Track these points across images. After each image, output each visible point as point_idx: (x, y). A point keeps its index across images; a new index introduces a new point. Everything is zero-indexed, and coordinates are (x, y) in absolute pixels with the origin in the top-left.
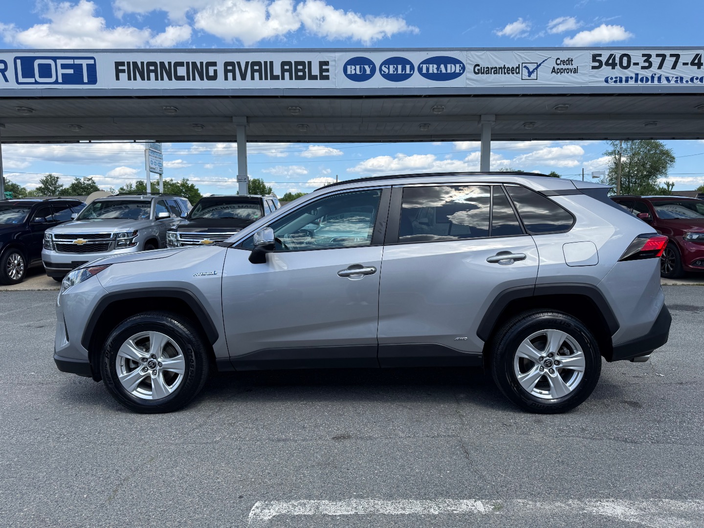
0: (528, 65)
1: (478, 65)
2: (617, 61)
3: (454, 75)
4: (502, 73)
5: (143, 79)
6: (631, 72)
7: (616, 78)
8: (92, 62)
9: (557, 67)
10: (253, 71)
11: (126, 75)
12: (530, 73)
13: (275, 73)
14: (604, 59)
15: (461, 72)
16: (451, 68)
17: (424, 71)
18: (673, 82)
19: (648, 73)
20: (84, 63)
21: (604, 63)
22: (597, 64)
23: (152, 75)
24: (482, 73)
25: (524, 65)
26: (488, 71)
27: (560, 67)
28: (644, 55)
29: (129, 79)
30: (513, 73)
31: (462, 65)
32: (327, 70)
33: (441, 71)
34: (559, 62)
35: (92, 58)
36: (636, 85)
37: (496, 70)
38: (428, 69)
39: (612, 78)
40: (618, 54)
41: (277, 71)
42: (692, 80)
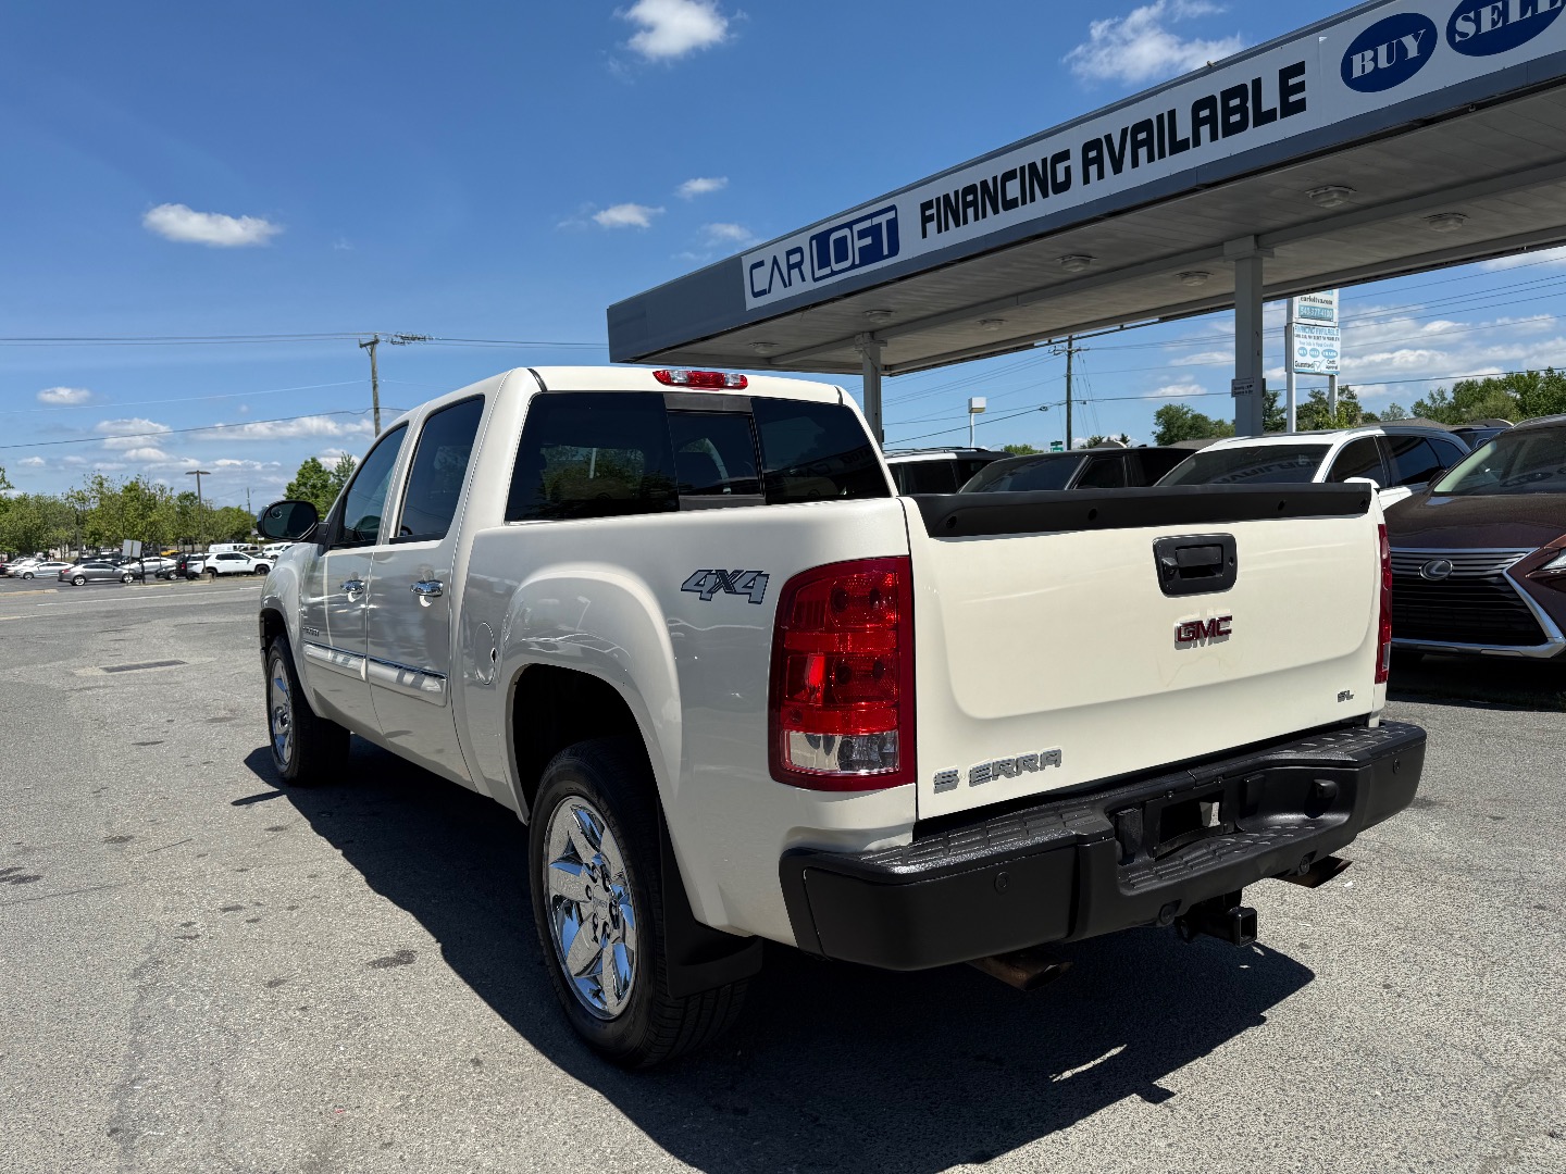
5: (957, 225)
8: (891, 215)
10: (1136, 145)
11: (935, 223)
13: (1180, 138)
20: (883, 219)
23: (970, 211)
29: (939, 231)
32: (1301, 87)
35: (893, 208)
41: (1184, 131)
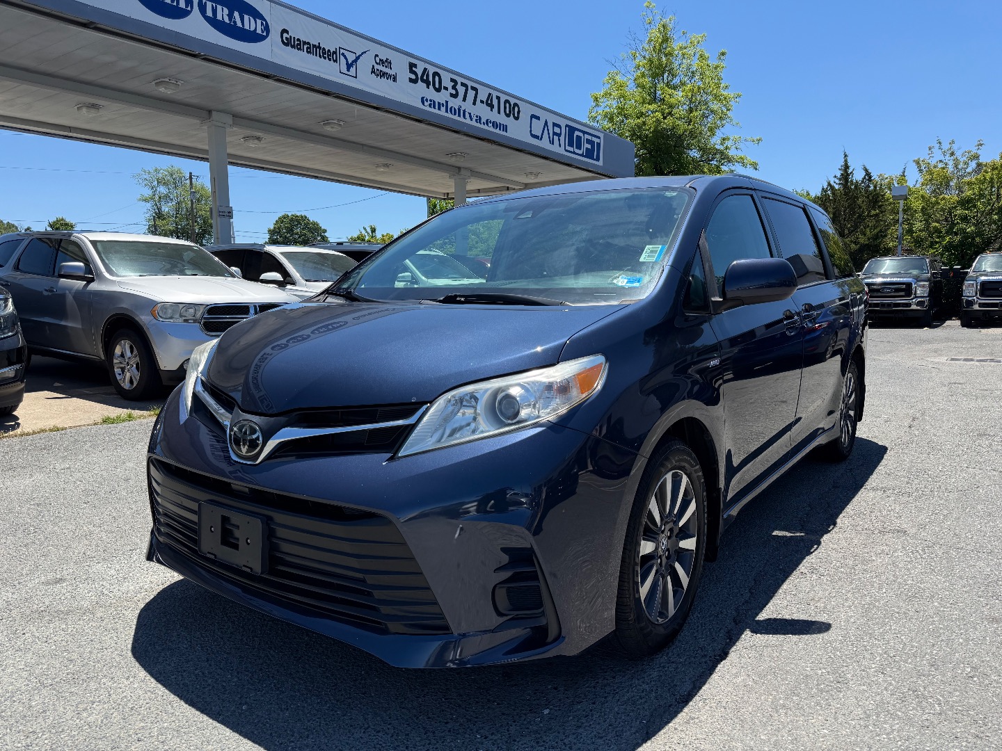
0: (346, 53)
1: (287, 32)
2: (431, 79)
3: (253, 37)
4: (316, 55)
6: (442, 97)
7: (431, 101)
9: (376, 67)
12: (349, 66)
14: (419, 71)
15: (265, 34)
16: (249, 24)
17: (209, 13)
18: (474, 120)
19: (454, 103)
21: (419, 77)
22: (413, 77)
24: (293, 47)
25: (342, 51)
26: (300, 45)
27: (381, 68)
28: (452, 80)
30: (330, 60)
31: (264, 23)
33: (235, 22)
34: (378, 61)
36: (446, 114)
37: (309, 48)
38: (214, 11)
39: (427, 100)
40: (431, 70)
42: (487, 122)
